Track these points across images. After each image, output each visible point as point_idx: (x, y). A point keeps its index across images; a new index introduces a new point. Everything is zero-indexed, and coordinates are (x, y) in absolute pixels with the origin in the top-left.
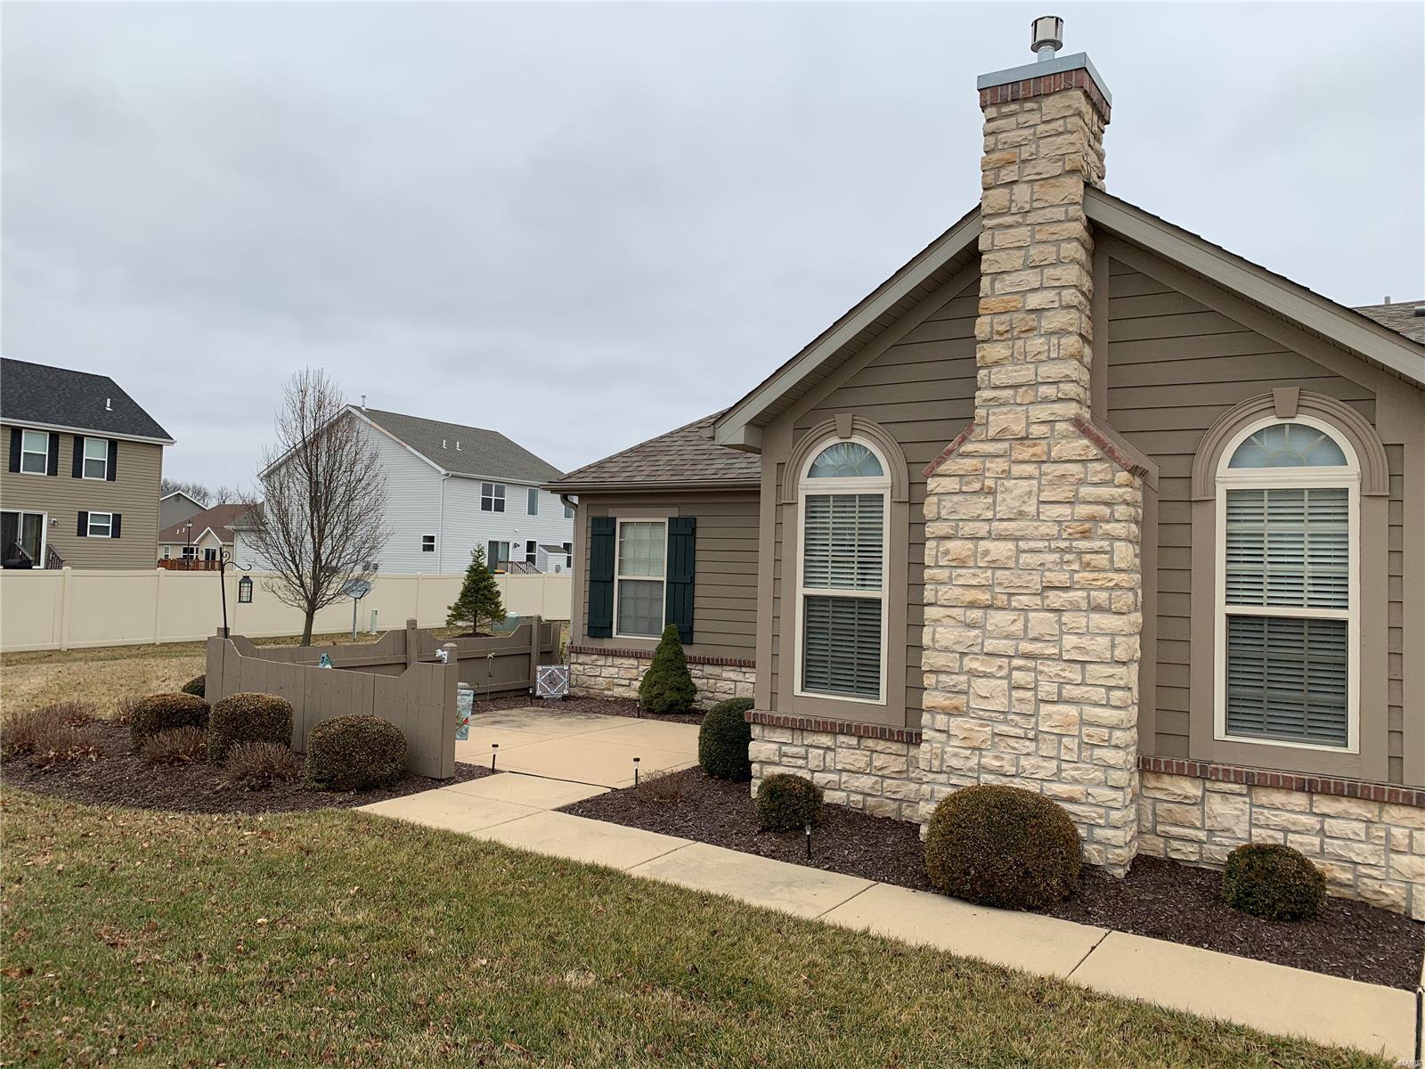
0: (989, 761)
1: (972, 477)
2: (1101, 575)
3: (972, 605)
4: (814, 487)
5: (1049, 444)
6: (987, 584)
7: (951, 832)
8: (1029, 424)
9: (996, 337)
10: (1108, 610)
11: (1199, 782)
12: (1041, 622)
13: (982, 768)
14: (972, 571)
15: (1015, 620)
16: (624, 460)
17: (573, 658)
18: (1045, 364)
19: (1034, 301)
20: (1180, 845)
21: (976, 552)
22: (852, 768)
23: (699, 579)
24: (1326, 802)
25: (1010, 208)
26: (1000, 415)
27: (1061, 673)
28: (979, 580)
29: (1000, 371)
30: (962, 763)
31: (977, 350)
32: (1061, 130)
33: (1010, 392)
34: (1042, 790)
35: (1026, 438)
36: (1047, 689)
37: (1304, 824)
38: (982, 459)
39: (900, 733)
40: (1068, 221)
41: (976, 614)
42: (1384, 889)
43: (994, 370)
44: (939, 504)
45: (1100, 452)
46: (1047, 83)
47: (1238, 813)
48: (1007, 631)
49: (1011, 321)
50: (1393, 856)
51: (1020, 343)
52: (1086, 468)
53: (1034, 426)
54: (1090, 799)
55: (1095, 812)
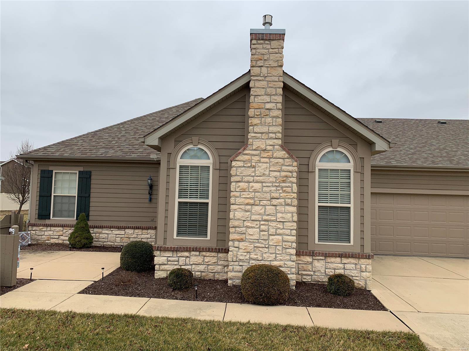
0: (253, 256)
1: (247, 162)
2: (289, 194)
3: (247, 204)
4: (183, 162)
5: (273, 152)
6: (253, 197)
7: (255, 282)
8: (266, 146)
9: (256, 116)
10: (291, 205)
11: (311, 257)
12: (270, 209)
13: (251, 259)
14: (248, 193)
15: (261, 209)
16: (56, 147)
17: (30, 228)
18: (271, 127)
19: (268, 106)
20: (305, 277)
21: (249, 186)
22: (197, 263)
23: (92, 195)
24: (345, 260)
25: (260, 75)
26: (257, 142)
27: (276, 226)
28: (250, 196)
29: (257, 128)
30: (244, 258)
31: (249, 120)
32: (277, 52)
33: (260, 135)
34: (270, 264)
35: (265, 150)
36: (272, 231)
37: (340, 267)
38: (251, 156)
39: (216, 249)
40: (279, 82)
41: (249, 207)
42: (360, 283)
43: (255, 127)
44: (236, 170)
45: (289, 156)
46: (273, 36)
47: (322, 265)
48: (259, 213)
49: (261, 111)
50: (362, 273)
51: (263, 119)
52: (284, 161)
53: (268, 146)
54: (286, 266)
55: (287, 270)
